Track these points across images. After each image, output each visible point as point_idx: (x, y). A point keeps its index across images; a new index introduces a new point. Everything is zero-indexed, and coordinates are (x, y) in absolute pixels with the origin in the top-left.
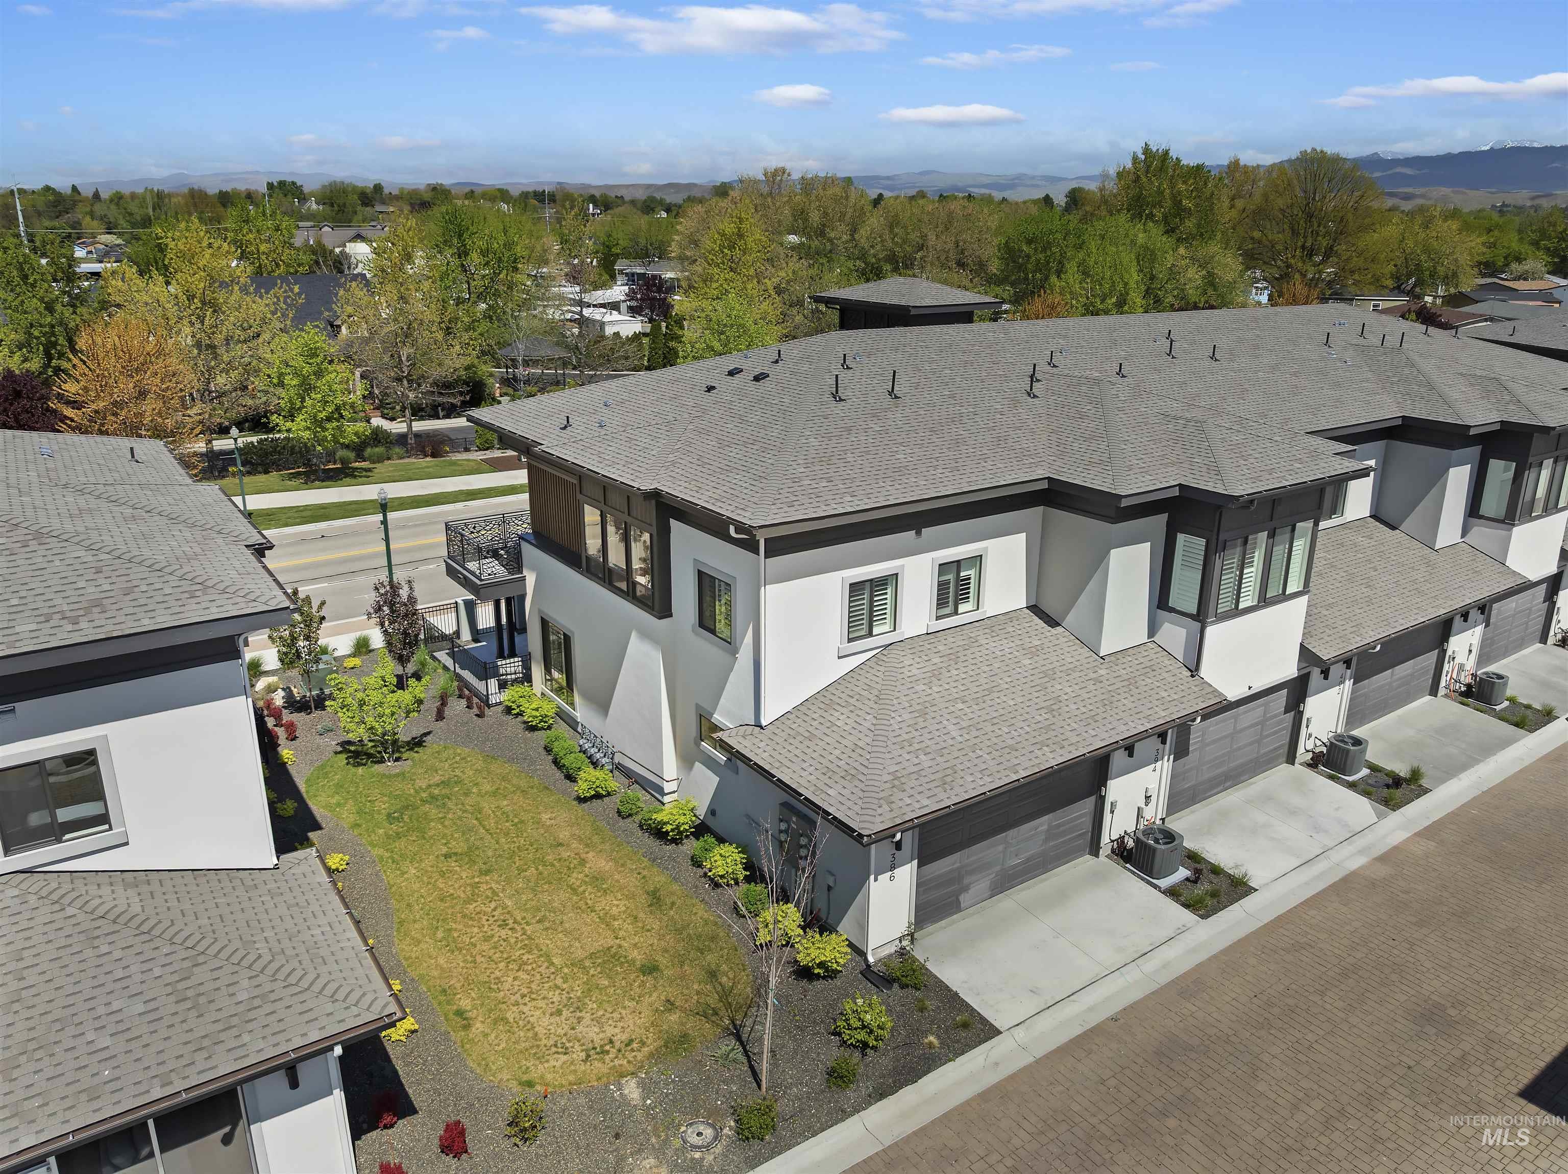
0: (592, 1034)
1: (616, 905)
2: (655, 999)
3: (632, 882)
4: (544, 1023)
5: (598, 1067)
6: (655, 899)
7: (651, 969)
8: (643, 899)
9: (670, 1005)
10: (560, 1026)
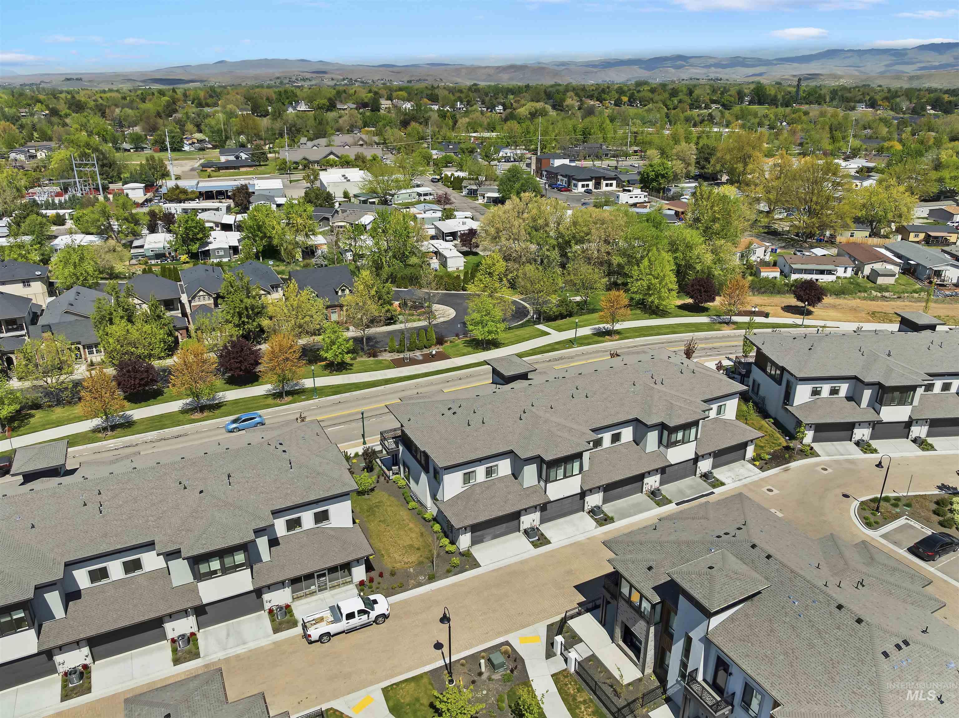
0: (406, 560)
1: (413, 535)
2: (419, 555)
3: (417, 530)
4: (397, 557)
5: (406, 566)
6: (422, 534)
7: (418, 549)
8: (419, 534)
9: (421, 556)
10: (401, 558)
